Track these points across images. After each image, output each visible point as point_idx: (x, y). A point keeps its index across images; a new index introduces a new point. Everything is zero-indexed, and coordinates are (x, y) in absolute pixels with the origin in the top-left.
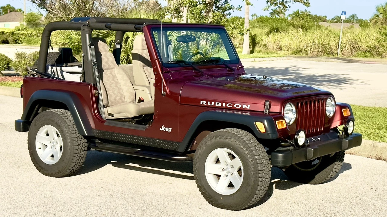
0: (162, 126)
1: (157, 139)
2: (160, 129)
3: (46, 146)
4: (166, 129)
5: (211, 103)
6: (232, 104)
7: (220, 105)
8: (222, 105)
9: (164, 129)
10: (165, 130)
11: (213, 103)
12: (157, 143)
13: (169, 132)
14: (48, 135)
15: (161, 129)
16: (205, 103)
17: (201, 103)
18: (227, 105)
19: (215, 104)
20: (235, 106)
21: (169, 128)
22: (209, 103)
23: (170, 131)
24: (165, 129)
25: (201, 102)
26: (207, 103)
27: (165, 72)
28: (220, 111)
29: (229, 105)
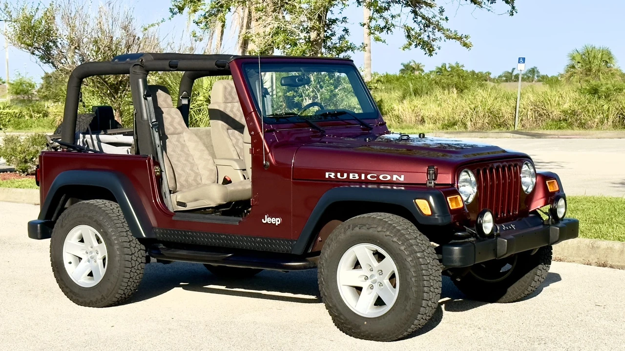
0: (266, 216)
1: (258, 238)
2: (263, 220)
3: (80, 259)
4: (272, 221)
5: (342, 175)
6: (376, 175)
7: (357, 178)
8: (360, 176)
9: (268, 220)
10: (270, 222)
11: (345, 175)
12: (259, 243)
13: (277, 225)
14: (82, 241)
15: (264, 220)
16: (333, 175)
17: (327, 176)
18: (369, 177)
19: (348, 176)
20: (381, 177)
21: (277, 219)
22: (339, 175)
23: (279, 223)
24: (270, 220)
25: (327, 174)
26: (336, 176)
27: (268, 131)
28: (358, 186)
29: (371, 177)
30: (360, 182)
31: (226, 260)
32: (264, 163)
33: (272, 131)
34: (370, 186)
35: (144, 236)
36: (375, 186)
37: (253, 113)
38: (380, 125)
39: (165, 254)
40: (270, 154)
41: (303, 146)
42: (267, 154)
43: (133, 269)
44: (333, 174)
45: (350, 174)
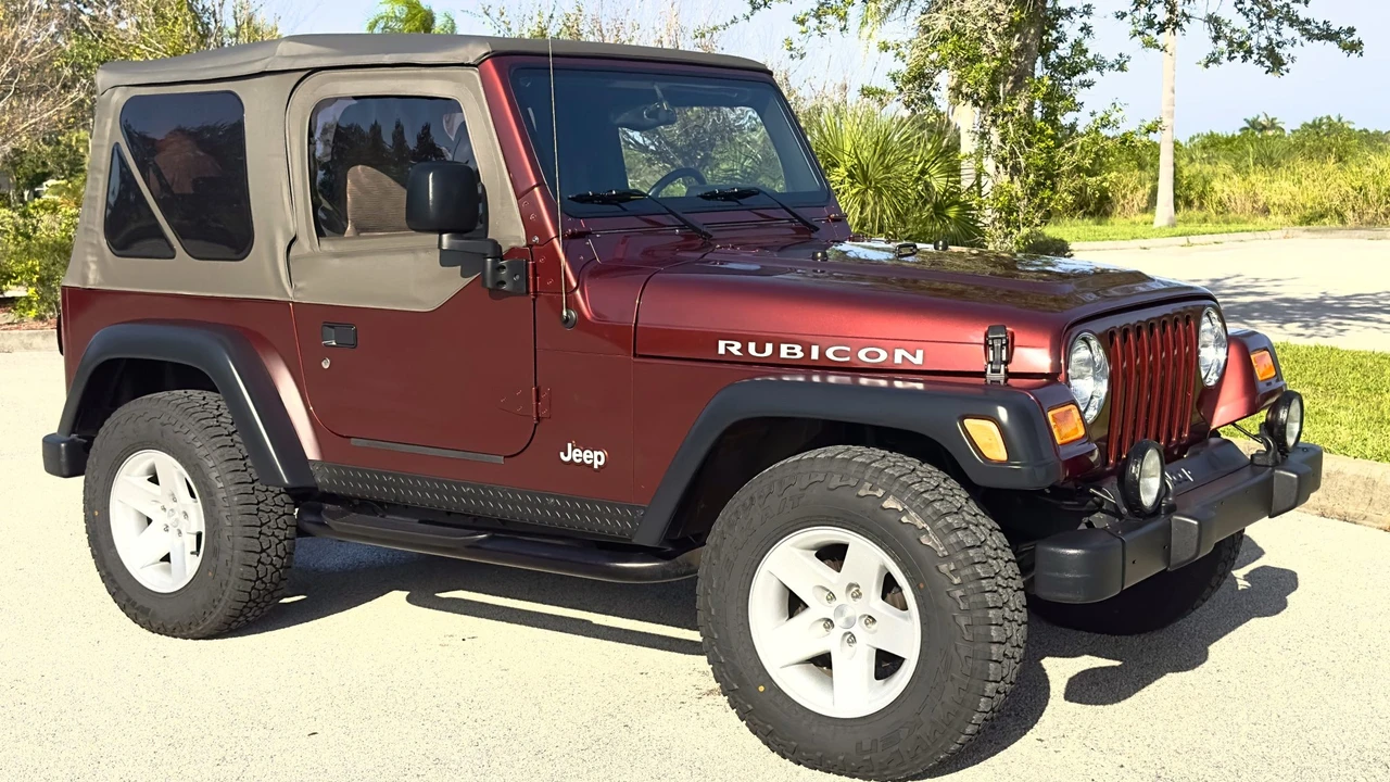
0: (570, 445)
1: (550, 496)
2: (562, 454)
3: (149, 521)
4: (585, 457)
5: (760, 349)
6: (848, 349)
7: (800, 355)
8: (807, 351)
9: (575, 455)
10: (580, 460)
11: (769, 348)
12: (553, 508)
13: (596, 467)
14: (154, 480)
15: (566, 455)
16: (736, 348)
17: (721, 350)
18: (830, 354)
19: (777, 350)
20: (862, 355)
21: (596, 453)
22: (752, 347)
23: (602, 463)
24: (580, 455)
25: (722, 344)
26: (744, 349)
27: (574, 236)
28: (801, 379)
29: (835, 353)
30: (806, 366)
31: (475, 547)
32: (565, 313)
33: (583, 235)
34: (832, 379)
35: (286, 481)
36: (847, 379)
37: (536, 189)
38: (834, 220)
39: (333, 527)
40: (578, 292)
41: (659, 271)
42: (570, 291)
43: (264, 555)
44: (738, 345)
45: (782, 345)
